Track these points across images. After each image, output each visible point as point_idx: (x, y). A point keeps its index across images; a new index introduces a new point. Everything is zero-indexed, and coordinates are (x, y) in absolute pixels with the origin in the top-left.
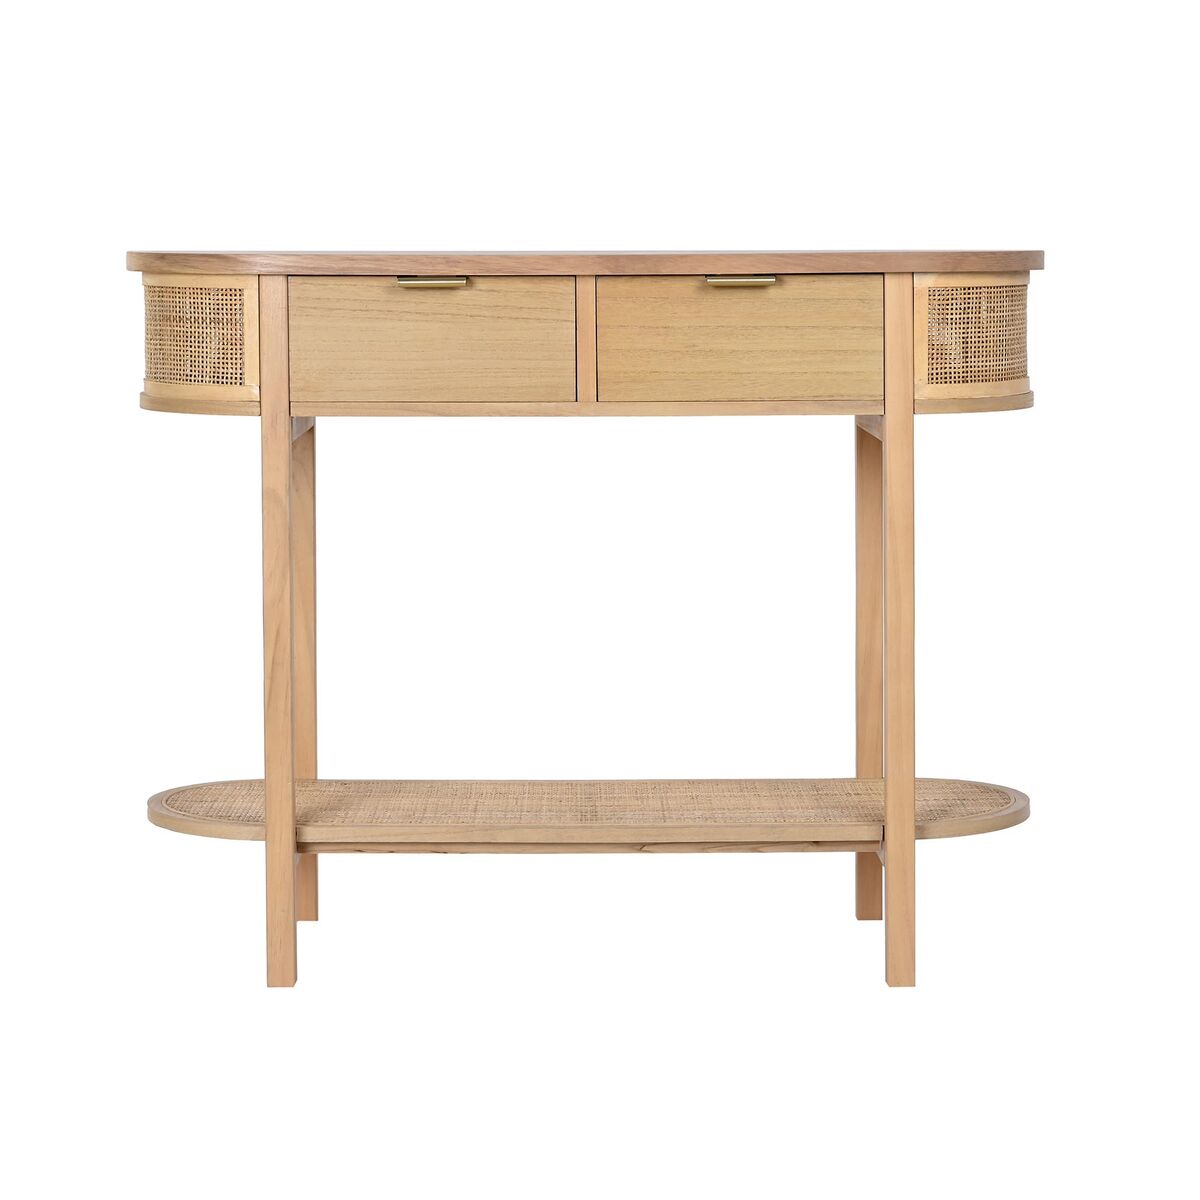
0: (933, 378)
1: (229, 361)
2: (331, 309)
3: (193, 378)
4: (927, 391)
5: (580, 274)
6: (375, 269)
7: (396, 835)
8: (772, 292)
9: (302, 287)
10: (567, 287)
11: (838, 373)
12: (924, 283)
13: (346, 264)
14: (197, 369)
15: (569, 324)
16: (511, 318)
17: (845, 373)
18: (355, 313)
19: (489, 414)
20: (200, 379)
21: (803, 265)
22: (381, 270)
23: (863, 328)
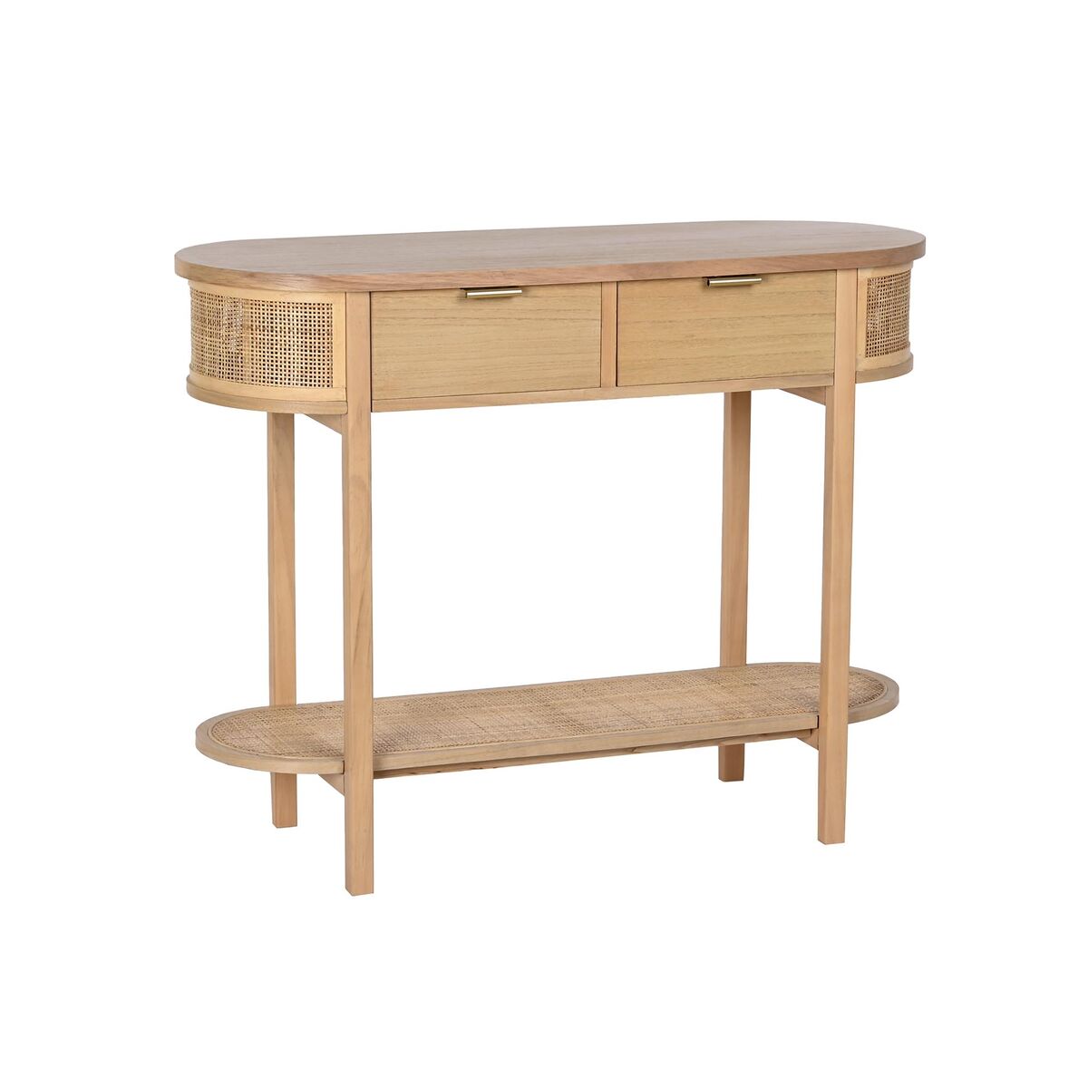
0: (867, 354)
1: (317, 366)
2: (406, 319)
3: (279, 381)
4: (866, 364)
5: (606, 280)
6: (445, 284)
7: (447, 758)
8: (757, 290)
9: (382, 300)
10: (596, 291)
11: (800, 353)
12: (865, 275)
13: (424, 280)
14: (283, 373)
15: (596, 322)
16: (550, 319)
17: (806, 352)
18: (425, 321)
19: (532, 402)
20: (287, 381)
21: (780, 266)
22: (452, 285)
23: (820, 314)
